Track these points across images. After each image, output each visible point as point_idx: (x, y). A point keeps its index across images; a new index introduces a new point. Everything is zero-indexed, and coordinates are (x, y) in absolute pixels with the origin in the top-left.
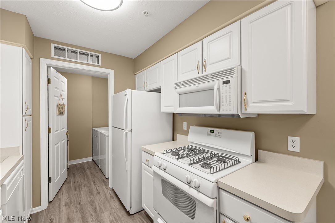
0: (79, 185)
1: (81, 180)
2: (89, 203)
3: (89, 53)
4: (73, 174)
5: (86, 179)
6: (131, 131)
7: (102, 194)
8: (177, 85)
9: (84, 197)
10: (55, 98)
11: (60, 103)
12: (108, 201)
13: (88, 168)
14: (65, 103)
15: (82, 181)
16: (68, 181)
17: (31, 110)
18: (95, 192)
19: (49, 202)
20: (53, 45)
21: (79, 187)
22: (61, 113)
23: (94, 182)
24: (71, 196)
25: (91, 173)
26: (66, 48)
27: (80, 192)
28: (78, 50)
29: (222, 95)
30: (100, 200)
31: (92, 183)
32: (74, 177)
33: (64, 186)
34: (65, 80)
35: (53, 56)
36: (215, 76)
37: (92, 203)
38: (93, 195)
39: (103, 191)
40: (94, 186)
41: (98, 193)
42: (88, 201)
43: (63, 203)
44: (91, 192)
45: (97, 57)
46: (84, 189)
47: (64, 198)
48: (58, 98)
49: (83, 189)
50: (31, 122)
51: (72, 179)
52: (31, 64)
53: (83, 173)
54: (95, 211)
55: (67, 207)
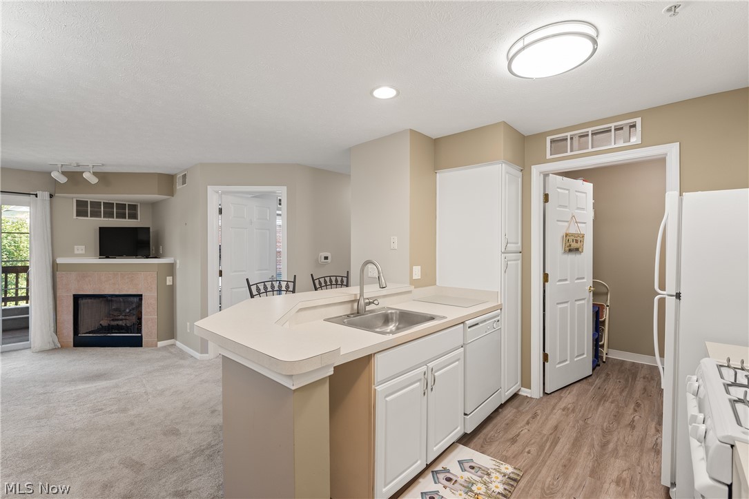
0: (604, 396)
1: (613, 389)
2: (602, 429)
3: (612, 125)
4: (608, 375)
5: (624, 394)
6: (678, 296)
7: (638, 432)
9: (600, 416)
10: (559, 223)
11: (572, 230)
12: (642, 451)
13: (644, 378)
15: (616, 393)
16: (590, 380)
17: (520, 244)
18: (627, 419)
19: (545, 393)
20: (548, 139)
21: (603, 398)
23: (638, 405)
24: (581, 403)
25: (645, 389)
26: (568, 134)
27: (598, 405)
28: (590, 130)
30: (626, 439)
31: (632, 406)
32: (604, 381)
33: (578, 384)
35: (549, 156)
37: (607, 432)
38: (619, 423)
39: (646, 430)
40: (631, 411)
41: (632, 426)
42: (602, 426)
43: (562, 404)
44: (618, 417)
46: (608, 407)
47: (568, 399)
48: (566, 224)
49: (607, 404)
50: (520, 262)
51: (598, 382)
53: (627, 380)
54: (604, 446)
55: (564, 413)
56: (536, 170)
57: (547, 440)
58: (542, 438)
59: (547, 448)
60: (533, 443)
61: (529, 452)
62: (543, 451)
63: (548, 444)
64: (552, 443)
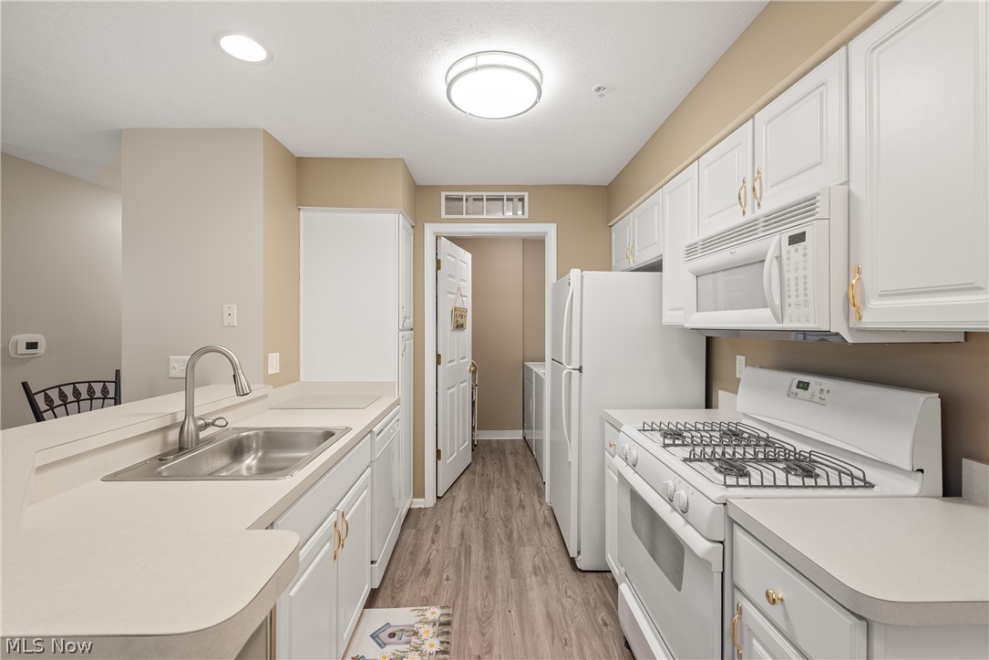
0: (489, 482)
1: (494, 472)
2: (502, 519)
3: (505, 194)
4: (483, 459)
5: (504, 475)
6: (580, 370)
7: (529, 511)
8: (691, 251)
9: (494, 509)
10: (449, 295)
11: (458, 305)
12: (538, 529)
13: (511, 453)
14: (469, 306)
15: (497, 476)
16: (472, 469)
17: (412, 319)
18: (516, 503)
19: (437, 497)
20: (443, 195)
21: (489, 485)
22: (459, 327)
23: (518, 483)
24: (473, 498)
25: (516, 465)
26: (464, 194)
27: (489, 493)
28: (485, 194)
29: (786, 276)
30: (523, 521)
31: (514, 485)
32: (483, 466)
33: (462, 476)
34: (468, 257)
35: (443, 216)
36: (774, 220)
37: (506, 521)
38: (512, 508)
39: (533, 506)
40: (516, 491)
41: (522, 506)
42: (500, 516)
43: (458, 506)
44: (508, 501)
45: (522, 200)
46: (497, 492)
47: (461, 496)
48: (453, 296)
49: (495, 490)
50: (412, 341)
51: (478, 468)
52: (412, 238)
53: (500, 460)
54: (510, 537)
55: (463, 514)
56: (430, 230)
57: (460, 554)
58: (454, 555)
59: (463, 566)
60: (448, 565)
61: (448, 579)
62: (460, 570)
63: (463, 559)
64: (466, 556)
